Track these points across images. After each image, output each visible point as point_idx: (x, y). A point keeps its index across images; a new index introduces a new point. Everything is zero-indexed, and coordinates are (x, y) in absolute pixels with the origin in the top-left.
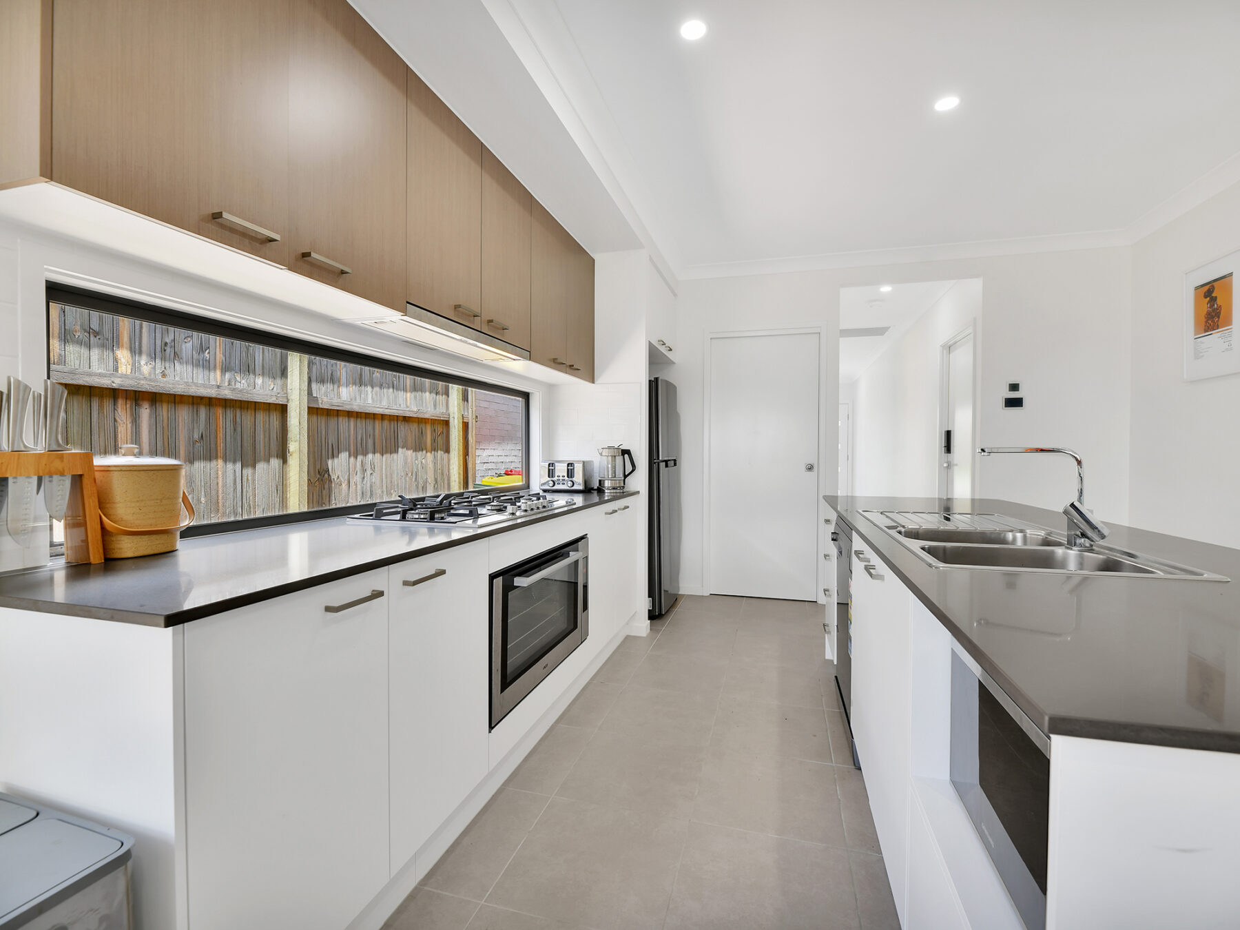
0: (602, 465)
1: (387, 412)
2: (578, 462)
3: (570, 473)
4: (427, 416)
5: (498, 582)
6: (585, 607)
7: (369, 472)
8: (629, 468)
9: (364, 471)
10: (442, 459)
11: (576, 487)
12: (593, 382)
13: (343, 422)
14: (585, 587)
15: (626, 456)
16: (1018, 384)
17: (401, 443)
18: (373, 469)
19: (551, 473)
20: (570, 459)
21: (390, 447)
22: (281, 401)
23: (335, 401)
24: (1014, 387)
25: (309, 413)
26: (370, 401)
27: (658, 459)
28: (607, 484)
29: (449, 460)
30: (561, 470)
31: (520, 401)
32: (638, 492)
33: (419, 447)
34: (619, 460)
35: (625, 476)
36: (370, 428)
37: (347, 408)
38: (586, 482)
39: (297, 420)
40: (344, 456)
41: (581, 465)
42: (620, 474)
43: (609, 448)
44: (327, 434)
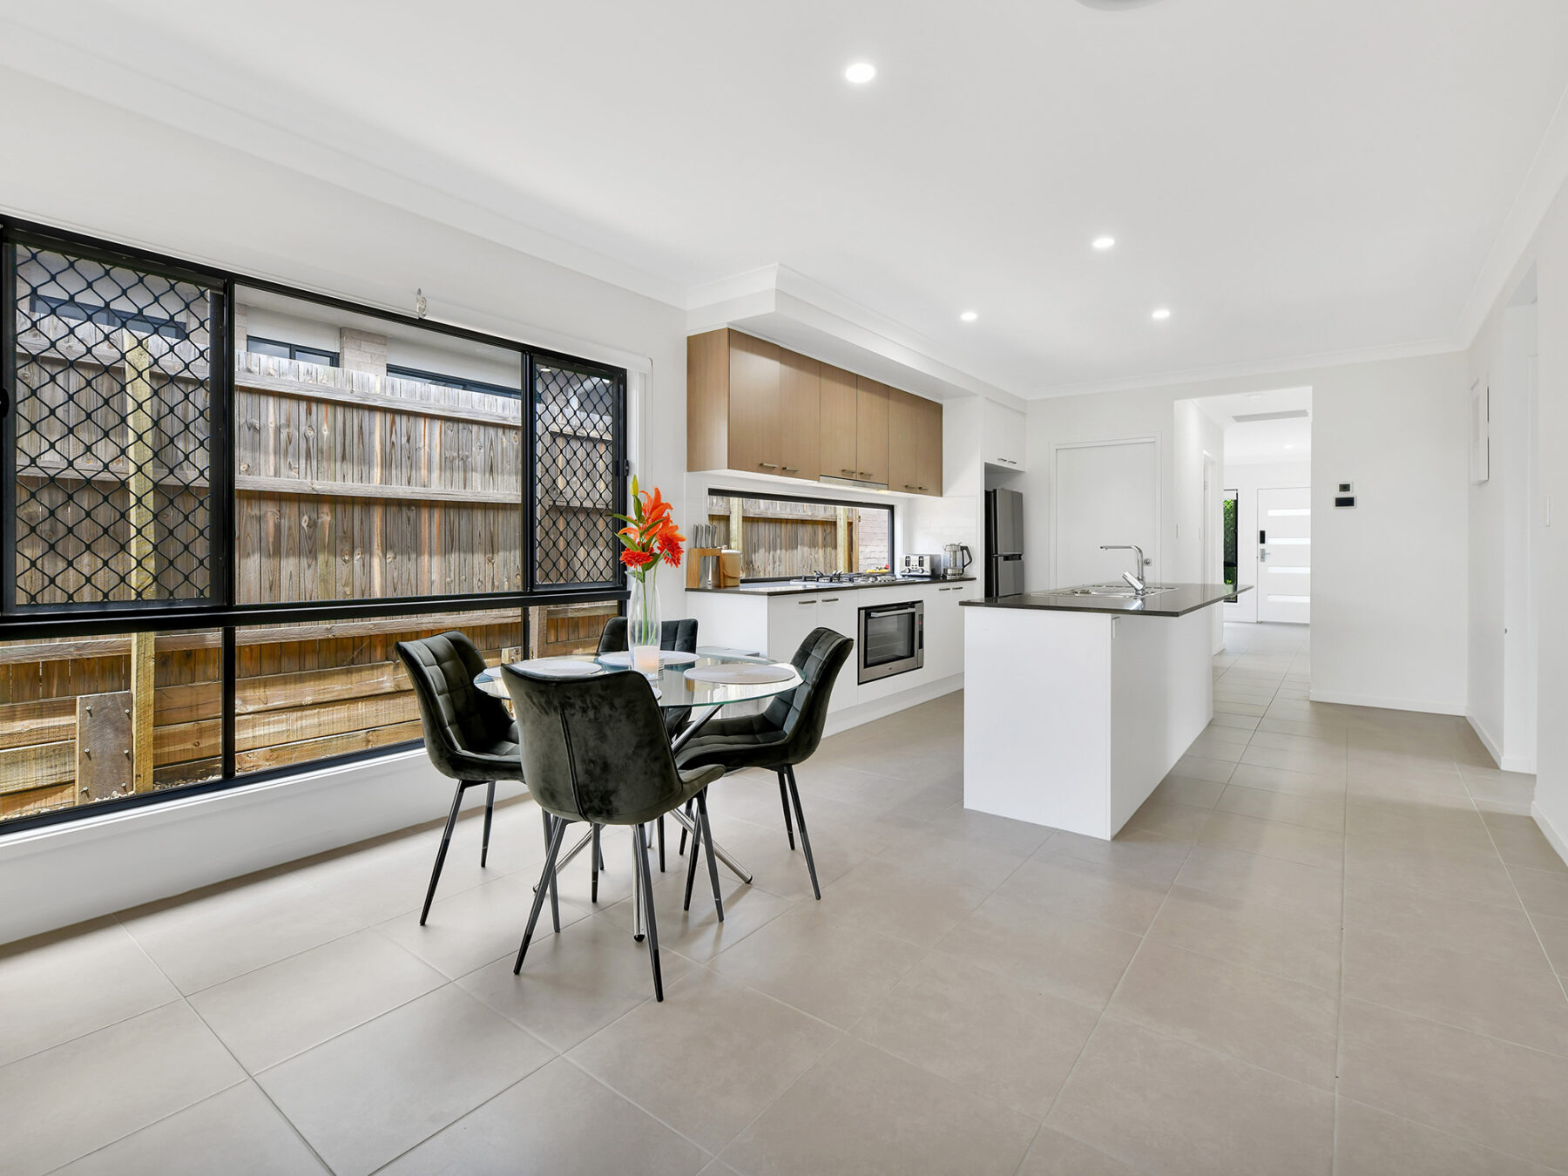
0: (945, 557)
1: (790, 517)
2: (926, 555)
3: (921, 564)
4: (818, 519)
5: (863, 612)
6: (921, 646)
7: (778, 563)
8: (967, 560)
9: (774, 563)
10: (831, 554)
11: (925, 574)
12: (941, 495)
13: (761, 525)
14: (921, 633)
15: (965, 551)
16: (1349, 485)
17: (799, 542)
18: (780, 561)
19: (907, 563)
20: (921, 553)
21: (793, 544)
22: (727, 514)
23: (757, 511)
24: (1345, 488)
25: (743, 521)
26: (778, 509)
27: (996, 553)
28: (949, 571)
29: (836, 556)
30: (914, 561)
31: (886, 512)
32: (975, 579)
33: (813, 545)
34: (959, 554)
35: (964, 566)
36: (778, 530)
37: (764, 516)
38: (933, 571)
39: (736, 525)
40: (762, 551)
41: (928, 557)
42: (959, 563)
43: (951, 545)
44: (752, 535)
